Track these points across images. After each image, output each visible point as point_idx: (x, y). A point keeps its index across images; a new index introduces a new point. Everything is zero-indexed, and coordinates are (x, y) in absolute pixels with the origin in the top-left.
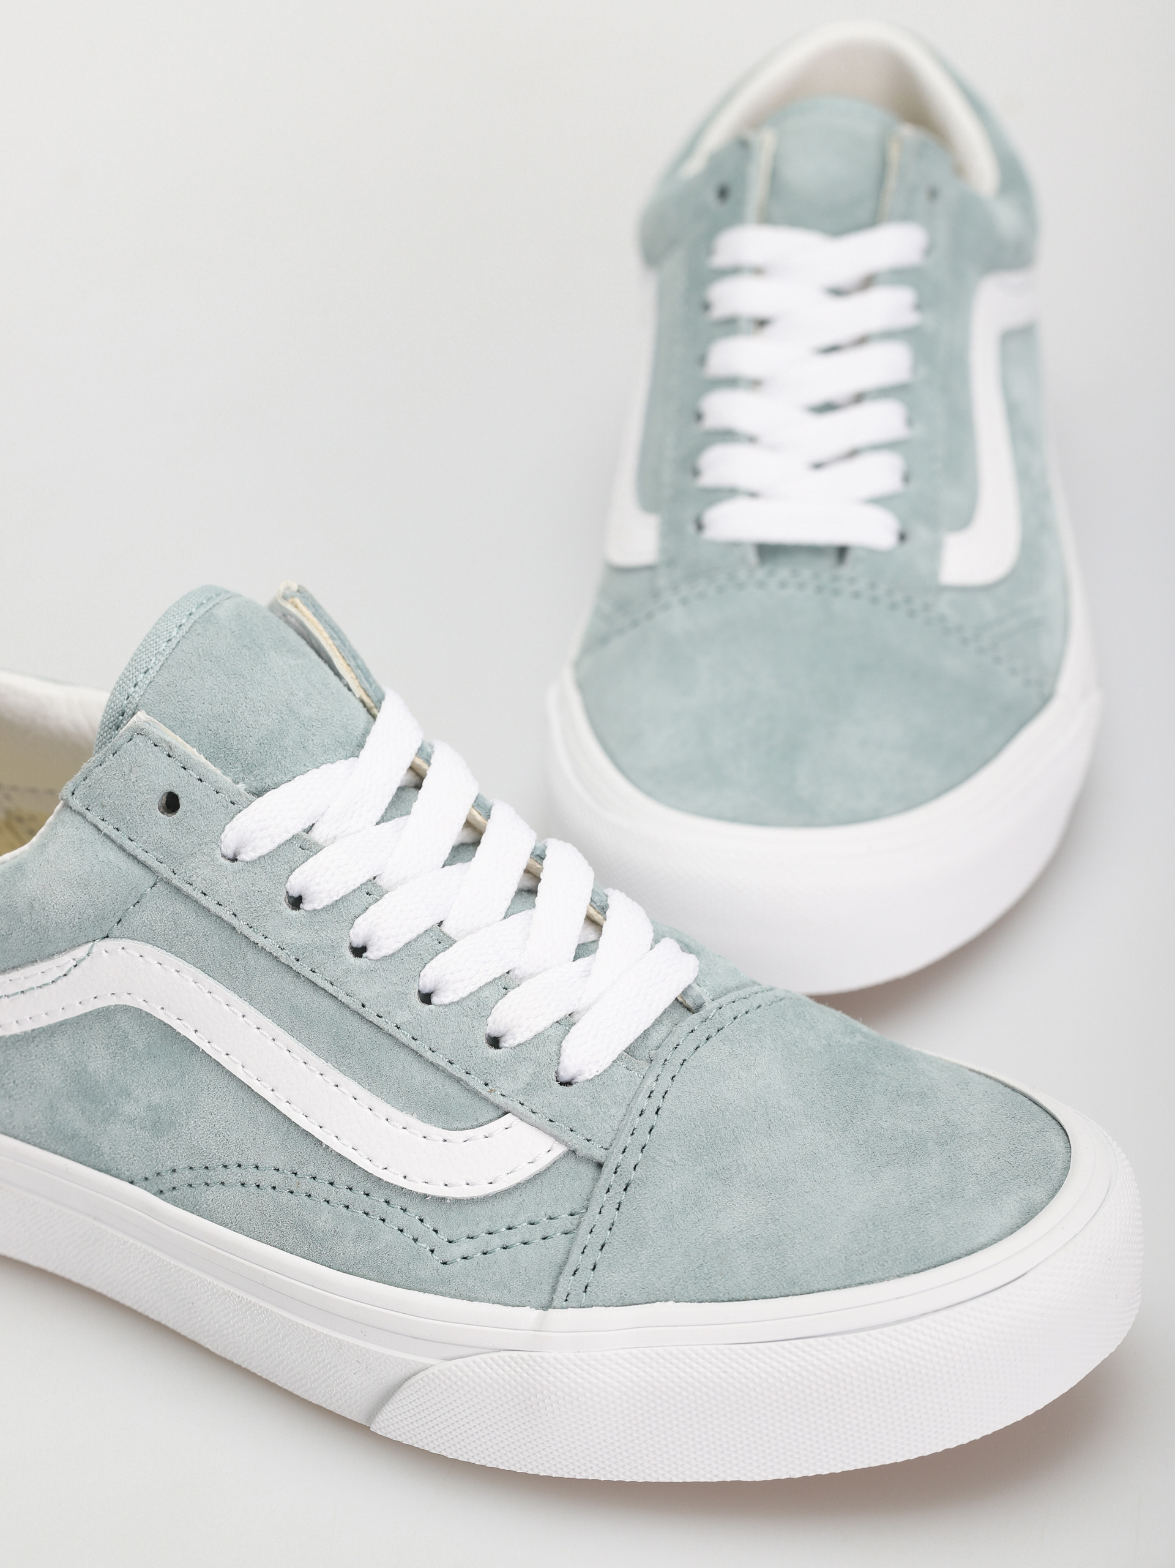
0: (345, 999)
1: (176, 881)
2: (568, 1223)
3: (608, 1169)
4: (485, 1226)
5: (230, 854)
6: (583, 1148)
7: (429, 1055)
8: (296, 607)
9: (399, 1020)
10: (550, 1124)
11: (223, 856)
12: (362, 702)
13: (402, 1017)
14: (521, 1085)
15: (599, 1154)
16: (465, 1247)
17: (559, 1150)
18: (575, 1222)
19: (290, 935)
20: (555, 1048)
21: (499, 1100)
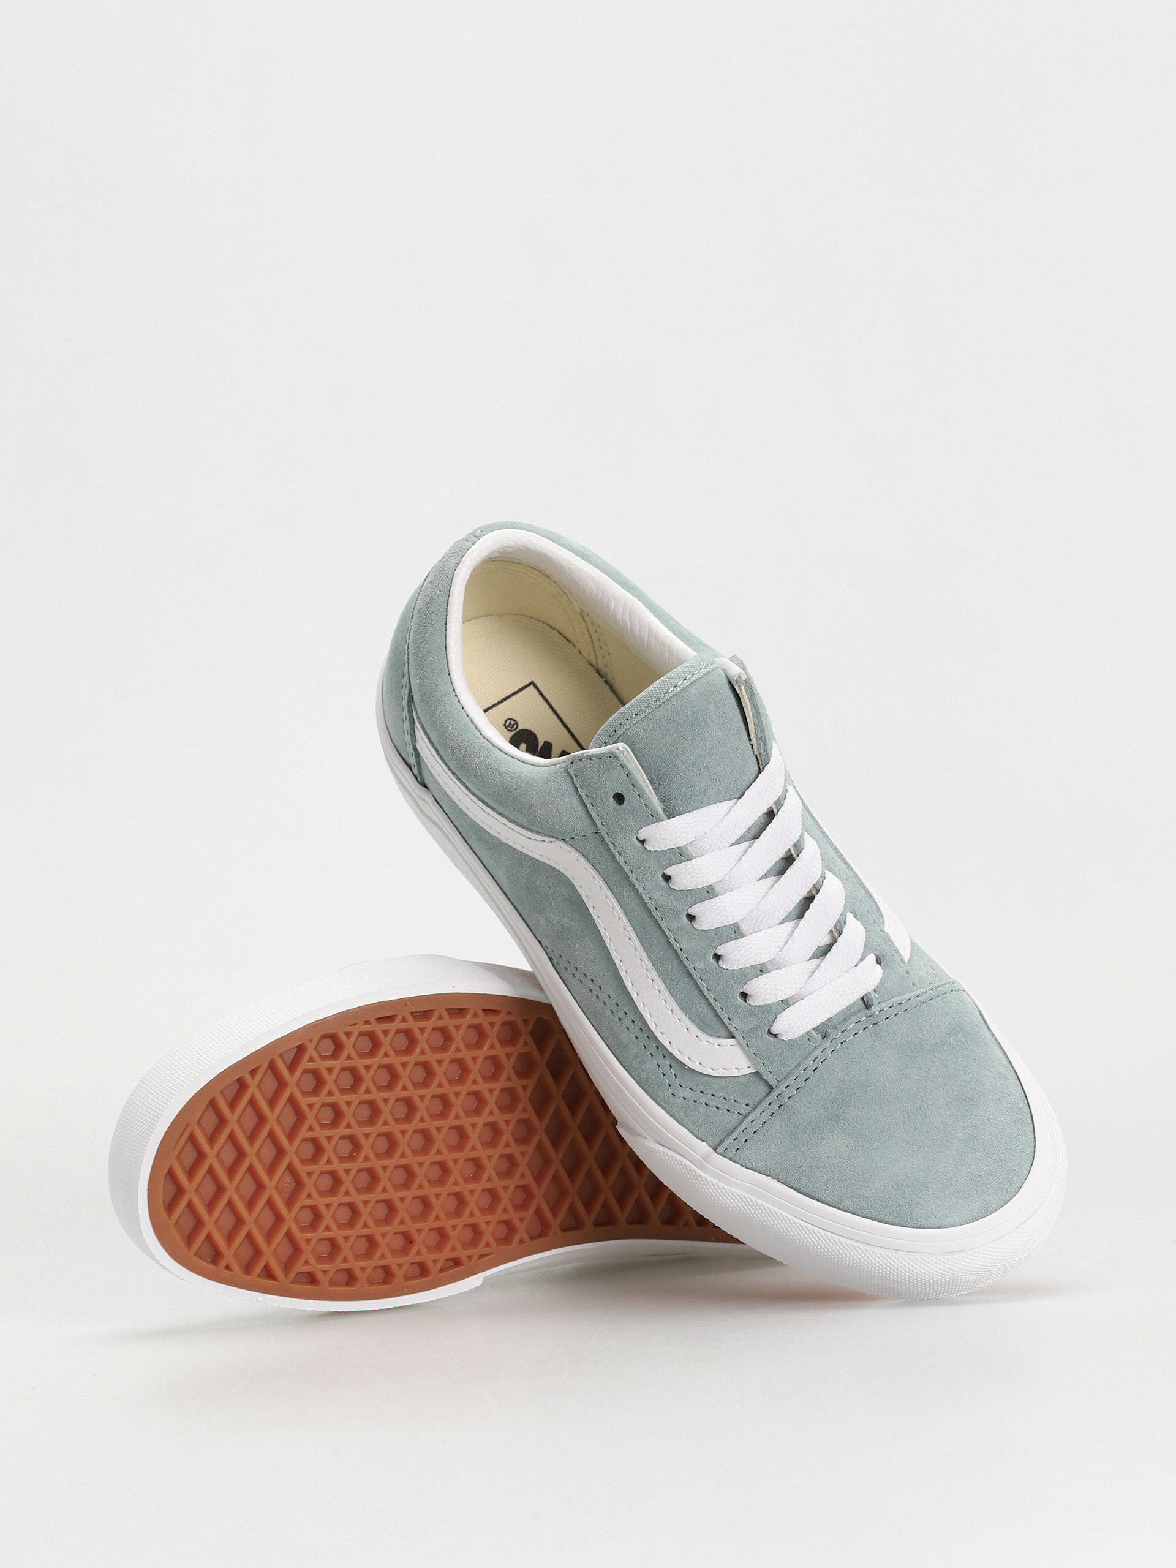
0: (673, 941)
1: (607, 839)
2: (744, 1110)
3: (774, 1094)
4: (702, 1088)
5: (642, 839)
6: (765, 1075)
7: (705, 991)
8: (741, 690)
9: (697, 966)
10: (754, 1056)
11: (637, 838)
12: (757, 757)
13: (700, 965)
14: (747, 1027)
15: (773, 1082)
16: (687, 1093)
17: (752, 1070)
18: (747, 1111)
19: (657, 895)
20: (773, 1016)
21: (733, 1030)
